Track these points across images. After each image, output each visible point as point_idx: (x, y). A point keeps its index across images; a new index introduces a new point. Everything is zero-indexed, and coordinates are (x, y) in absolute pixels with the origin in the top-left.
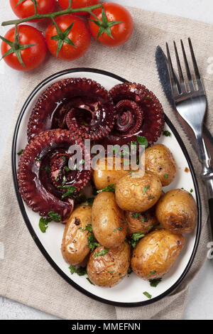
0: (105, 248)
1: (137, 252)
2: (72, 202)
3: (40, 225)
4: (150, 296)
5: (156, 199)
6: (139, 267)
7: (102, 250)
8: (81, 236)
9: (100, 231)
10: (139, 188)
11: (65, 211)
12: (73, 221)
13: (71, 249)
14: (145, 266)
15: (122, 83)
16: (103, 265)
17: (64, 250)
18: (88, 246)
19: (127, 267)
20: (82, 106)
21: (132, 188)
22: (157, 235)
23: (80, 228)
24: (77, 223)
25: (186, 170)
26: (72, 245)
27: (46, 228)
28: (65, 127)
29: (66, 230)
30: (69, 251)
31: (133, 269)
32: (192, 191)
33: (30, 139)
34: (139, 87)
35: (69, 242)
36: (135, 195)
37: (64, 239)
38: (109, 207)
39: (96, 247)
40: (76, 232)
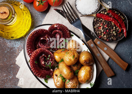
0: (69, 80)
1: (79, 76)
2: (52, 70)
3: (45, 81)
5: (78, 58)
6: (82, 81)
7: (68, 80)
8: (60, 79)
9: (65, 75)
10: (71, 57)
11: (51, 74)
13: (58, 84)
14: (84, 80)
15: (51, 26)
16: (70, 85)
17: (56, 86)
18: (63, 81)
19: (78, 82)
20: (42, 39)
21: (69, 58)
22: (83, 68)
23: (58, 77)
24: (56, 76)
25: (83, 44)
27: (47, 81)
28: (39, 47)
30: (58, 85)
31: (80, 82)
32: (88, 50)
33: (30, 56)
34: (57, 24)
35: (57, 83)
36: (71, 60)
37: (55, 82)
38: (64, 66)
39: (66, 80)
40: (57, 79)
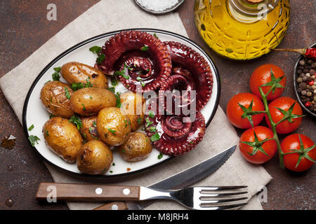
0: (71, 96)
1: (66, 122)
2: (112, 73)
3: (96, 47)
4: (30, 129)
7: (70, 94)
8: (82, 78)
9: (83, 93)
10: (114, 126)
11: (104, 67)
12: (96, 73)
13: (74, 69)
14: (53, 127)
16: (57, 94)
17: (74, 64)
18: (74, 82)
19: (55, 114)
21: (115, 121)
22: (78, 140)
23: (89, 77)
24: (94, 76)
25: (129, 169)
26: (76, 70)
27: (93, 51)
28: (173, 73)
29: (90, 67)
30: (72, 68)
31: (52, 118)
32: (111, 172)
33: (165, 44)
35: (79, 69)
37: (82, 65)
38: (103, 102)
39: (73, 89)
40: (87, 74)
